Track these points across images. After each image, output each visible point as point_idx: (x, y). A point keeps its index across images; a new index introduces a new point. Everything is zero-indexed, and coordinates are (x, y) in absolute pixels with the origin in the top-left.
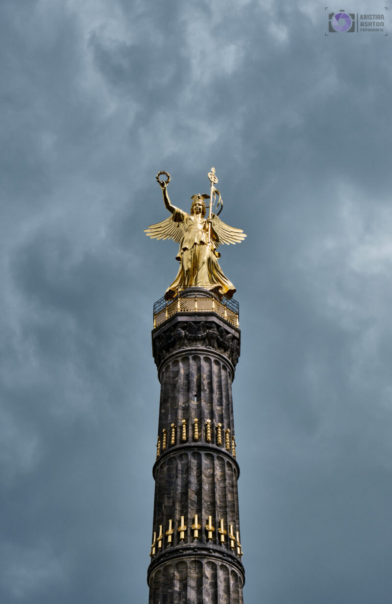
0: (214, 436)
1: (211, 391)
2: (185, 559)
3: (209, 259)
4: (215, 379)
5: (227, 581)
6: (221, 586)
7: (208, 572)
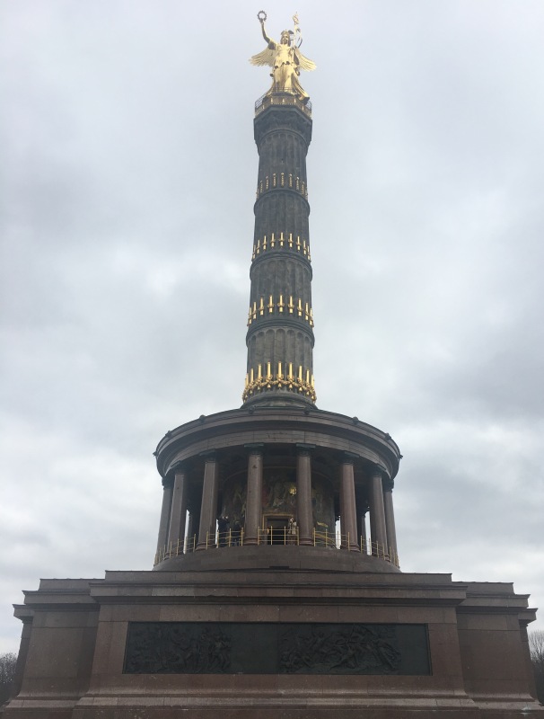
0: (294, 184)
1: (293, 157)
2: (275, 259)
3: (292, 75)
4: (295, 150)
5: (301, 274)
6: (298, 277)
7: (289, 268)
